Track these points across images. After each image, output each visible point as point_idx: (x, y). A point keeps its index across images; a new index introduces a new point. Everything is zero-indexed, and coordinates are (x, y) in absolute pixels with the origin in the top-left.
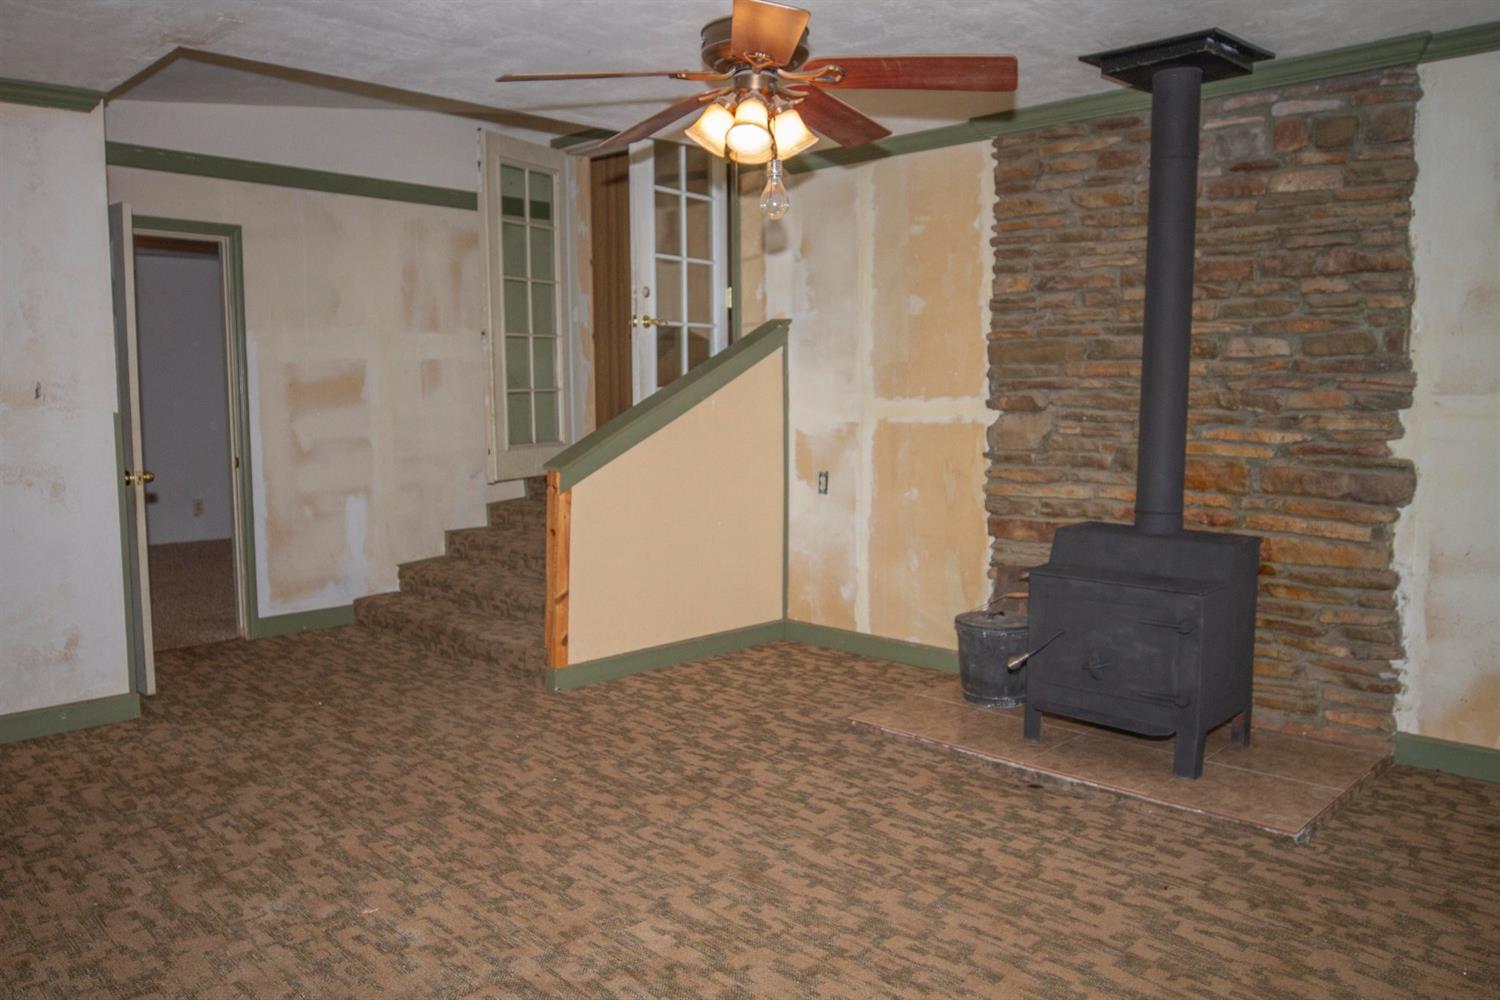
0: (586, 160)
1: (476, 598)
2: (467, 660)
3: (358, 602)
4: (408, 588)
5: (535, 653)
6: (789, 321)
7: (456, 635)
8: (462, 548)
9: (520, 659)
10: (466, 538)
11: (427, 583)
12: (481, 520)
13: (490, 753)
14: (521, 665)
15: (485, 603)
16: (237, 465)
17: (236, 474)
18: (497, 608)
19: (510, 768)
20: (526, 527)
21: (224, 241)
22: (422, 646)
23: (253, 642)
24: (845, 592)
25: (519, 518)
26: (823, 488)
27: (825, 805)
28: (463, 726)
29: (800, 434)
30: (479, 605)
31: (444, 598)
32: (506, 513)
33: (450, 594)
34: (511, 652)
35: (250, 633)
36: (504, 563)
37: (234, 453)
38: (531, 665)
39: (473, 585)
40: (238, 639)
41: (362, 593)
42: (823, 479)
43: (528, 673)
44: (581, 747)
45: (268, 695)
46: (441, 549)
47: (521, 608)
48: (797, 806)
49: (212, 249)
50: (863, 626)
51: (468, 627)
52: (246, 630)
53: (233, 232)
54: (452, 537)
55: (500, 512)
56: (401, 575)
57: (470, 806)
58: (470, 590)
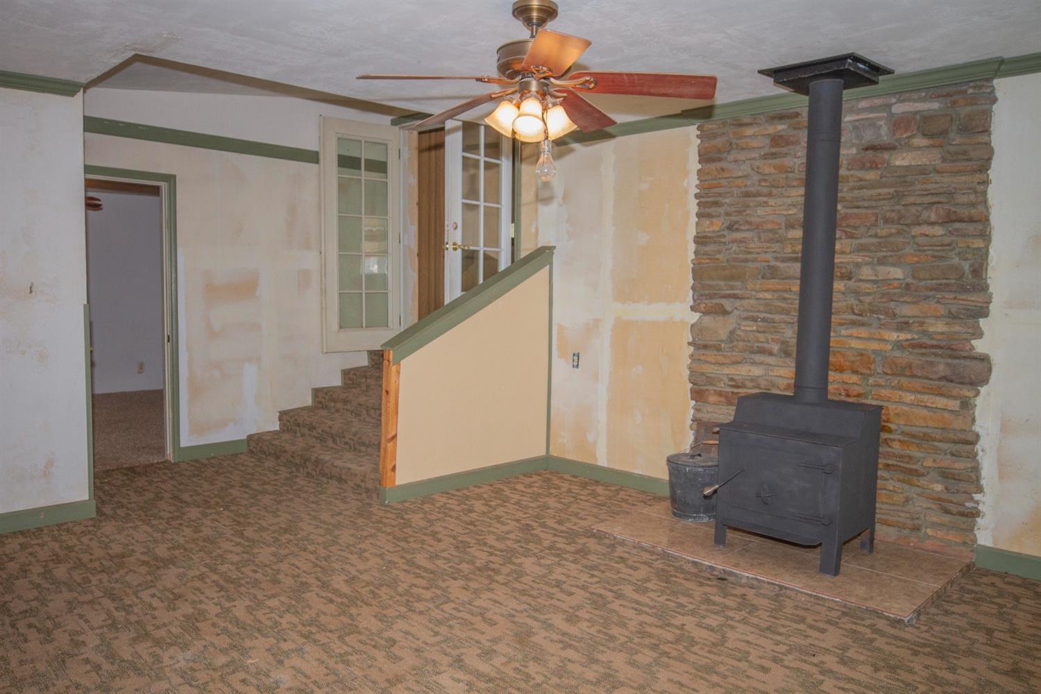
0: (415, 133)
1: (332, 436)
2: (324, 480)
3: (250, 437)
4: (285, 428)
5: (373, 477)
6: (554, 247)
7: (317, 462)
8: (323, 400)
9: (362, 481)
10: (326, 394)
11: (298, 425)
12: (337, 381)
13: (339, 547)
14: (363, 485)
15: (338, 439)
16: (168, 341)
17: (167, 346)
18: (346, 443)
19: (353, 559)
20: (368, 386)
21: (164, 186)
22: (294, 469)
23: (175, 464)
24: (590, 438)
25: (363, 380)
26: (575, 364)
27: (574, 590)
28: (321, 527)
29: (560, 326)
30: (334, 441)
31: (310, 435)
32: (354, 377)
33: (314, 433)
34: (356, 475)
35: (174, 456)
36: (352, 412)
37: (167, 332)
38: (370, 485)
39: (330, 427)
40: (166, 461)
41: (253, 431)
42: (576, 358)
43: (368, 490)
44: (403, 544)
45: (185, 502)
46: (308, 401)
47: (363, 444)
48: (555, 590)
49: (155, 191)
50: (602, 461)
51: (326, 457)
52: (172, 455)
53: (171, 179)
54: (317, 392)
55: (351, 376)
56: (280, 419)
57: (325, 585)
58: (328, 430)
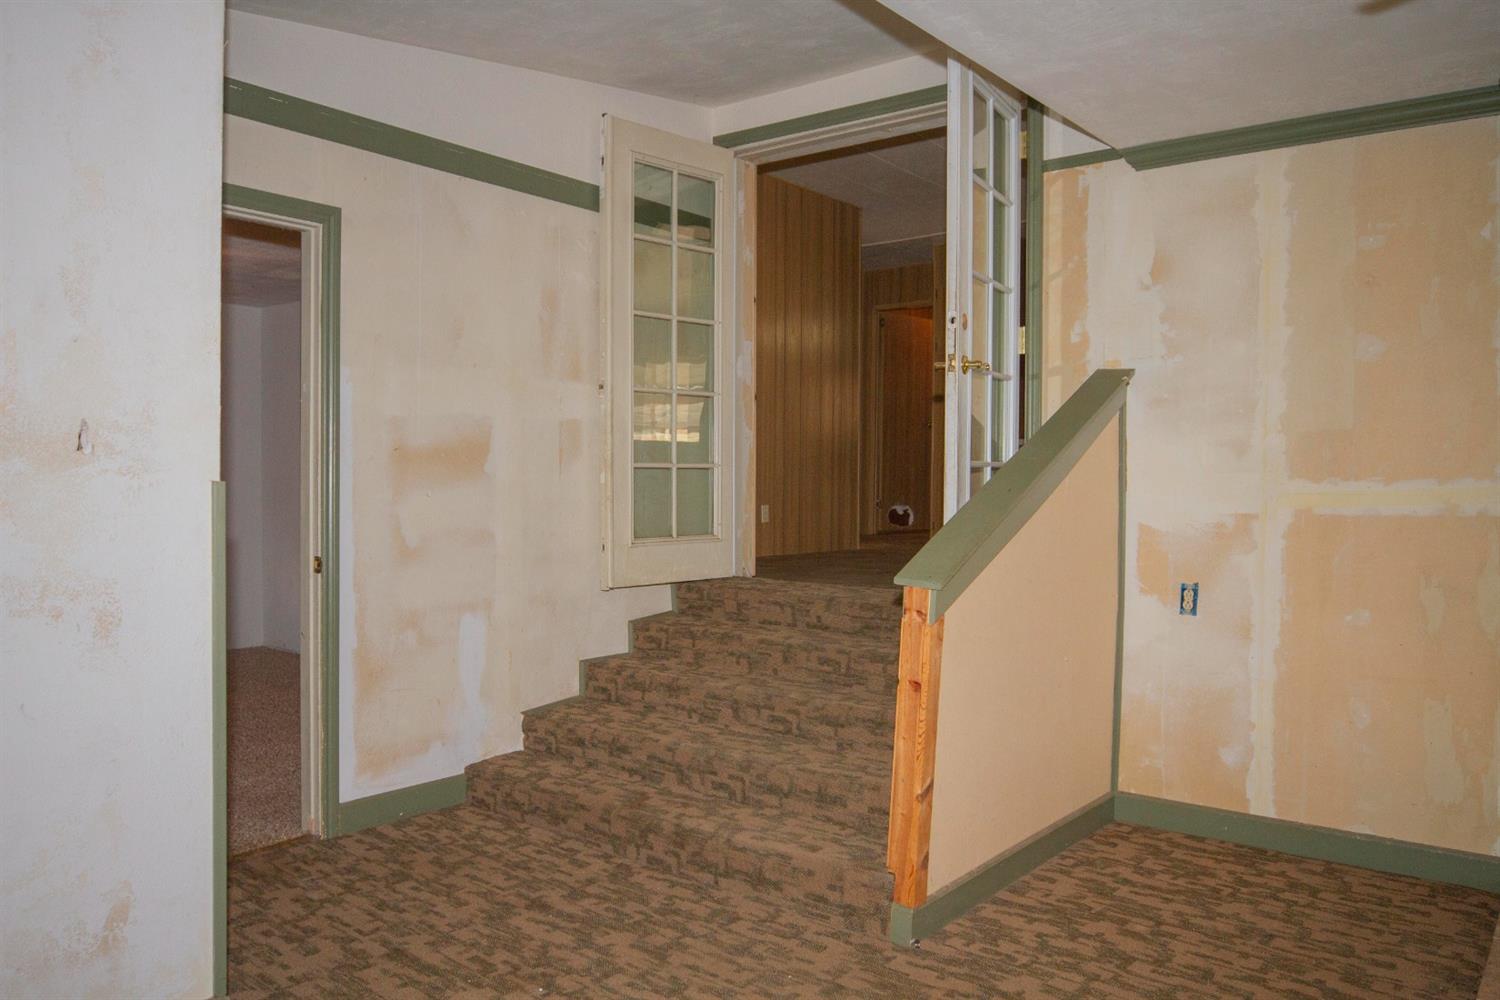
0: (753, 167)
1: (678, 769)
2: (707, 878)
3: (474, 772)
4: (542, 748)
6: (1129, 373)
7: (681, 837)
8: (610, 686)
9: (832, 887)
10: (619, 673)
11: (580, 742)
12: (619, 644)
14: (833, 896)
15: (696, 778)
16: (318, 571)
17: (313, 583)
18: (721, 786)
20: (699, 655)
21: (314, 234)
22: (608, 849)
23: (332, 843)
25: (687, 642)
26: (1188, 605)
29: (1145, 531)
30: (683, 779)
31: (610, 765)
32: (662, 636)
33: (626, 760)
34: (810, 873)
35: (326, 826)
36: (691, 712)
37: (313, 548)
38: (857, 898)
39: (670, 750)
40: (306, 838)
41: (476, 756)
42: (1189, 595)
43: (849, 911)
46: (574, 688)
47: (772, 790)
49: (292, 238)
50: (1262, 803)
51: (697, 821)
52: (321, 823)
53: (329, 217)
54: (592, 669)
55: (652, 633)
56: (527, 728)
58: (668, 757)
